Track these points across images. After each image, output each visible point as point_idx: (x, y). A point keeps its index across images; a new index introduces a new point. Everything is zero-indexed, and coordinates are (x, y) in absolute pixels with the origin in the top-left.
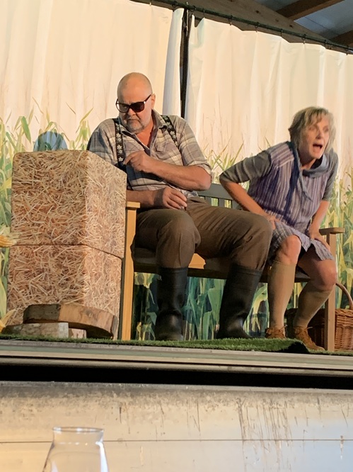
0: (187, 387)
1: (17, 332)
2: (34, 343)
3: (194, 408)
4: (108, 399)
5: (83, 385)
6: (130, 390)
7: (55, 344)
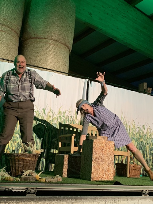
0: (91, 197)
4: (69, 201)
5: (62, 197)
6: (75, 198)
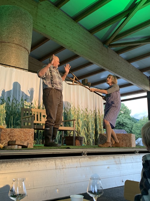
0: (44, 158)
1: (6, 148)
2: (10, 151)
3: (45, 163)
4: (26, 162)
5: (21, 159)
6: (31, 160)
7: (15, 150)
